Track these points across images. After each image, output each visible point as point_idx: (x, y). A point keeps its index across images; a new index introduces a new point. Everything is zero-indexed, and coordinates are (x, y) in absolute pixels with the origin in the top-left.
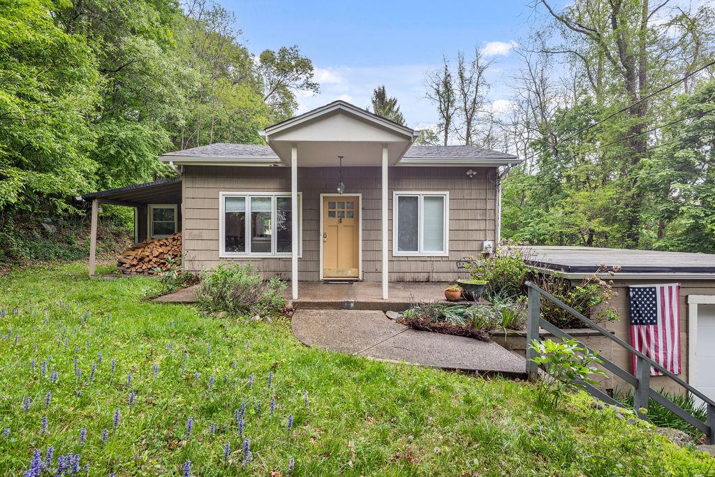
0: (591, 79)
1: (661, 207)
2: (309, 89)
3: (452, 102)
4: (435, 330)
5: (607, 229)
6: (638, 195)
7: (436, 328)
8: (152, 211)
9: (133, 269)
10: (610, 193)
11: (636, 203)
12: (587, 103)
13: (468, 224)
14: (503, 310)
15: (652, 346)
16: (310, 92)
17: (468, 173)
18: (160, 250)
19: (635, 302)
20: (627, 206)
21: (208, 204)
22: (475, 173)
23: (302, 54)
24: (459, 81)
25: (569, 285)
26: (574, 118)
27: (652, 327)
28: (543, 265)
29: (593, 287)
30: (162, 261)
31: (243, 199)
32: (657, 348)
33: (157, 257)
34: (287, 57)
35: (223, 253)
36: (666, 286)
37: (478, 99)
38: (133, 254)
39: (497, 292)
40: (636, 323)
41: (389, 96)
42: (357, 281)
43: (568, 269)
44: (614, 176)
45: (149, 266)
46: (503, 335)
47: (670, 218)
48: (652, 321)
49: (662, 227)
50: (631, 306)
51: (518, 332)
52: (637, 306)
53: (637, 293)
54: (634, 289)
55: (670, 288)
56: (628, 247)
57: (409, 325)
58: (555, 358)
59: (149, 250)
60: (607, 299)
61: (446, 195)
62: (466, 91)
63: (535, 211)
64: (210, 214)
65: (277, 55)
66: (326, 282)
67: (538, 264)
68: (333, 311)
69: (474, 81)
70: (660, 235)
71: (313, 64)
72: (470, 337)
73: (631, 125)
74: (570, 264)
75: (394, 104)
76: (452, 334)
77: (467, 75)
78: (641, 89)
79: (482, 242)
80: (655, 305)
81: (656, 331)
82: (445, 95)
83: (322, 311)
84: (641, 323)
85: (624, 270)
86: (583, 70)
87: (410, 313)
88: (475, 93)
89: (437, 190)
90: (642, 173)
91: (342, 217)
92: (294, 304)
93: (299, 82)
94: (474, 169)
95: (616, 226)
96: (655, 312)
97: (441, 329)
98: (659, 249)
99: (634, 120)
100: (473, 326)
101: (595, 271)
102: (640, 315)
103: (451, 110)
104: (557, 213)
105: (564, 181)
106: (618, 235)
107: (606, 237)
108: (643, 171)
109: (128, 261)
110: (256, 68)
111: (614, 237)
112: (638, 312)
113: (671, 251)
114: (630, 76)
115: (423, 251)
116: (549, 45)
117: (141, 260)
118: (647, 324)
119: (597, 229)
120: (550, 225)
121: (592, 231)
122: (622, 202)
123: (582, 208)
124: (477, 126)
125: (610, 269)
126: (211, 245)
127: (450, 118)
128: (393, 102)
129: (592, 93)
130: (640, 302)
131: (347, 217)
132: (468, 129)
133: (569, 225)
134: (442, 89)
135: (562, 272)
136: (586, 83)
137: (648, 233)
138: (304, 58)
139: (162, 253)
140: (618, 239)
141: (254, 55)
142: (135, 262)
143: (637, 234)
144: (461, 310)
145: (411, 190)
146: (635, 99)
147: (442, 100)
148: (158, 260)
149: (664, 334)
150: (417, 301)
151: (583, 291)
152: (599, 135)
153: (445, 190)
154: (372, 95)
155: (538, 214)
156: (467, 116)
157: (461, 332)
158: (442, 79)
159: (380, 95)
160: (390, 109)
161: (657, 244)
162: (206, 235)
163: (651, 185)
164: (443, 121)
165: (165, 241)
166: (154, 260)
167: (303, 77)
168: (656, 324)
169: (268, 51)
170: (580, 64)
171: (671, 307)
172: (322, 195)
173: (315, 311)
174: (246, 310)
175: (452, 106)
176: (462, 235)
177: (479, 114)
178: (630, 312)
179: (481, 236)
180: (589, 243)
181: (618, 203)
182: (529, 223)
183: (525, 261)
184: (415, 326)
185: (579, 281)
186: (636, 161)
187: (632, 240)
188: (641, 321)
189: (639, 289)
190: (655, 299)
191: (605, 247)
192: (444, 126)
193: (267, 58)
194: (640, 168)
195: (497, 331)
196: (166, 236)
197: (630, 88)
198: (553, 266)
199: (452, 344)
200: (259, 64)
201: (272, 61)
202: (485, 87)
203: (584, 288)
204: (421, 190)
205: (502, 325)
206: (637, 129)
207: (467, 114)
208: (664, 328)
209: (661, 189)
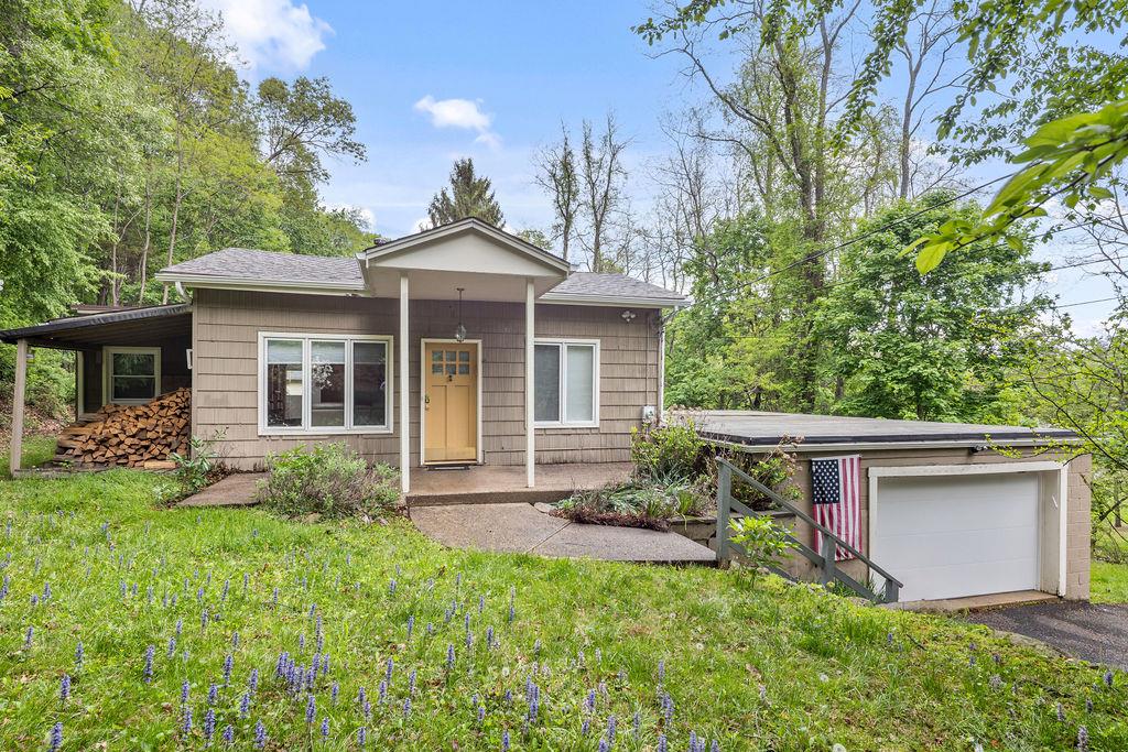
0: (759, 182)
1: (840, 360)
2: (346, 151)
3: (575, 194)
4: (603, 522)
5: (779, 387)
6: (815, 343)
7: (605, 520)
8: (111, 358)
9: (88, 459)
10: (780, 340)
11: (812, 355)
12: (754, 215)
13: (624, 384)
14: (680, 494)
15: (835, 528)
16: (349, 157)
17: (624, 316)
18: (140, 425)
19: (817, 477)
20: (801, 356)
21: (237, 350)
22: (633, 316)
23: (336, 94)
24: (583, 163)
25: (750, 460)
26: (739, 234)
27: (835, 505)
28: (721, 437)
29: (776, 462)
30: (144, 443)
31: (299, 344)
32: (839, 528)
33: (133, 436)
34: (309, 94)
35: (263, 427)
36: (848, 457)
37: (611, 193)
38: (87, 431)
39: (667, 472)
40: (818, 502)
41: (478, 175)
42: (475, 465)
43: (750, 442)
44: (786, 314)
45: (120, 452)
46: (682, 523)
47: (849, 374)
48: (835, 499)
49: (841, 384)
50: (813, 482)
51: (698, 518)
52: (820, 482)
53: (819, 467)
54: (817, 462)
55: (852, 460)
56: (804, 411)
57: (571, 518)
58: (753, 535)
59: (118, 425)
60: (791, 475)
61: (597, 343)
62: (594, 180)
63: (690, 360)
64: (245, 367)
65: (291, 90)
66: (432, 468)
67: (715, 436)
68: (463, 507)
69: (606, 165)
70: (838, 394)
71: (355, 112)
72: (645, 528)
73: (805, 252)
74: (752, 436)
75: (486, 189)
76: (624, 526)
77: (595, 155)
78: (817, 205)
79: (641, 407)
80: (838, 481)
81: (839, 510)
82: (564, 180)
83: (448, 508)
84: (824, 502)
85: (808, 440)
86: (749, 169)
87: (569, 503)
88: (606, 182)
89: (584, 336)
90: (819, 316)
91: (452, 371)
92: (408, 499)
93: (331, 140)
94: (632, 310)
95: (790, 383)
96: (838, 488)
97: (611, 520)
98: (838, 413)
99: (810, 244)
100: (648, 513)
101: (777, 443)
102: (823, 492)
103: (573, 206)
104: (717, 364)
105: (726, 319)
106: (792, 395)
107: (778, 397)
108: (819, 312)
109: (78, 445)
110: (250, 106)
111: (787, 398)
112: (821, 488)
113: (850, 415)
114: (805, 186)
115: (567, 420)
116: (709, 128)
117: (104, 442)
118: (829, 502)
119: (768, 387)
120: (710, 381)
121: (760, 388)
122: (797, 352)
123: (750, 358)
124: (609, 232)
125: (793, 439)
126: (245, 416)
127: (571, 216)
128: (484, 185)
129: (759, 201)
130: (823, 477)
131: (460, 373)
132: (598, 235)
133: (733, 382)
134: (559, 173)
135: (743, 445)
136: (752, 185)
137: (825, 392)
138: (339, 99)
139: (142, 429)
140: (792, 400)
141: (247, 84)
142: (91, 446)
143: (813, 394)
144: (630, 497)
145: (551, 336)
146: (810, 218)
147: (560, 189)
148: (136, 441)
149: (847, 512)
150: (578, 487)
151: (766, 466)
152: (769, 261)
153: (596, 337)
154: (451, 170)
155: (694, 365)
156: (596, 216)
157: (635, 523)
158: (561, 158)
159: (465, 172)
160: (480, 196)
161: (836, 407)
162: (234, 400)
163: (829, 331)
164: (561, 221)
165: (146, 410)
166: (129, 441)
167: (339, 131)
168: (838, 502)
169: (273, 81)
170: (746, 159)
171: (852, 482)
172: (423, 341)
173: (438, 509)
174: (349, 511)
175: (574, 200)
176: (616, 399)
177: (612, 216)
178: (813, 489)
179: (639, 400)
180: (756, 405)
181: (791, 352)
182: (683, 377)
183: (698, 432)
184: (579, 519)
185: (761, 455)
186: (812, 298)
187: (806, 402)
188: (824, 499)
189: (822, 462)
190: (837, 473)
191: (777, 411)
192: (563, 228)
193: (272, 91)
194: (817, 308)
195: (675, 519)
196: (145, 401)
197: (805, 202)
198: (733, 439)
199: (628, 536)
200: (258, 100)
201: (283, 98)
202: (621, 176)
203: (767, 463)
204: (563, 336)
205: (679, 511)
206: (812, 258)
207: (595, 212)
208: (846, 507)
209: (839, 336)
